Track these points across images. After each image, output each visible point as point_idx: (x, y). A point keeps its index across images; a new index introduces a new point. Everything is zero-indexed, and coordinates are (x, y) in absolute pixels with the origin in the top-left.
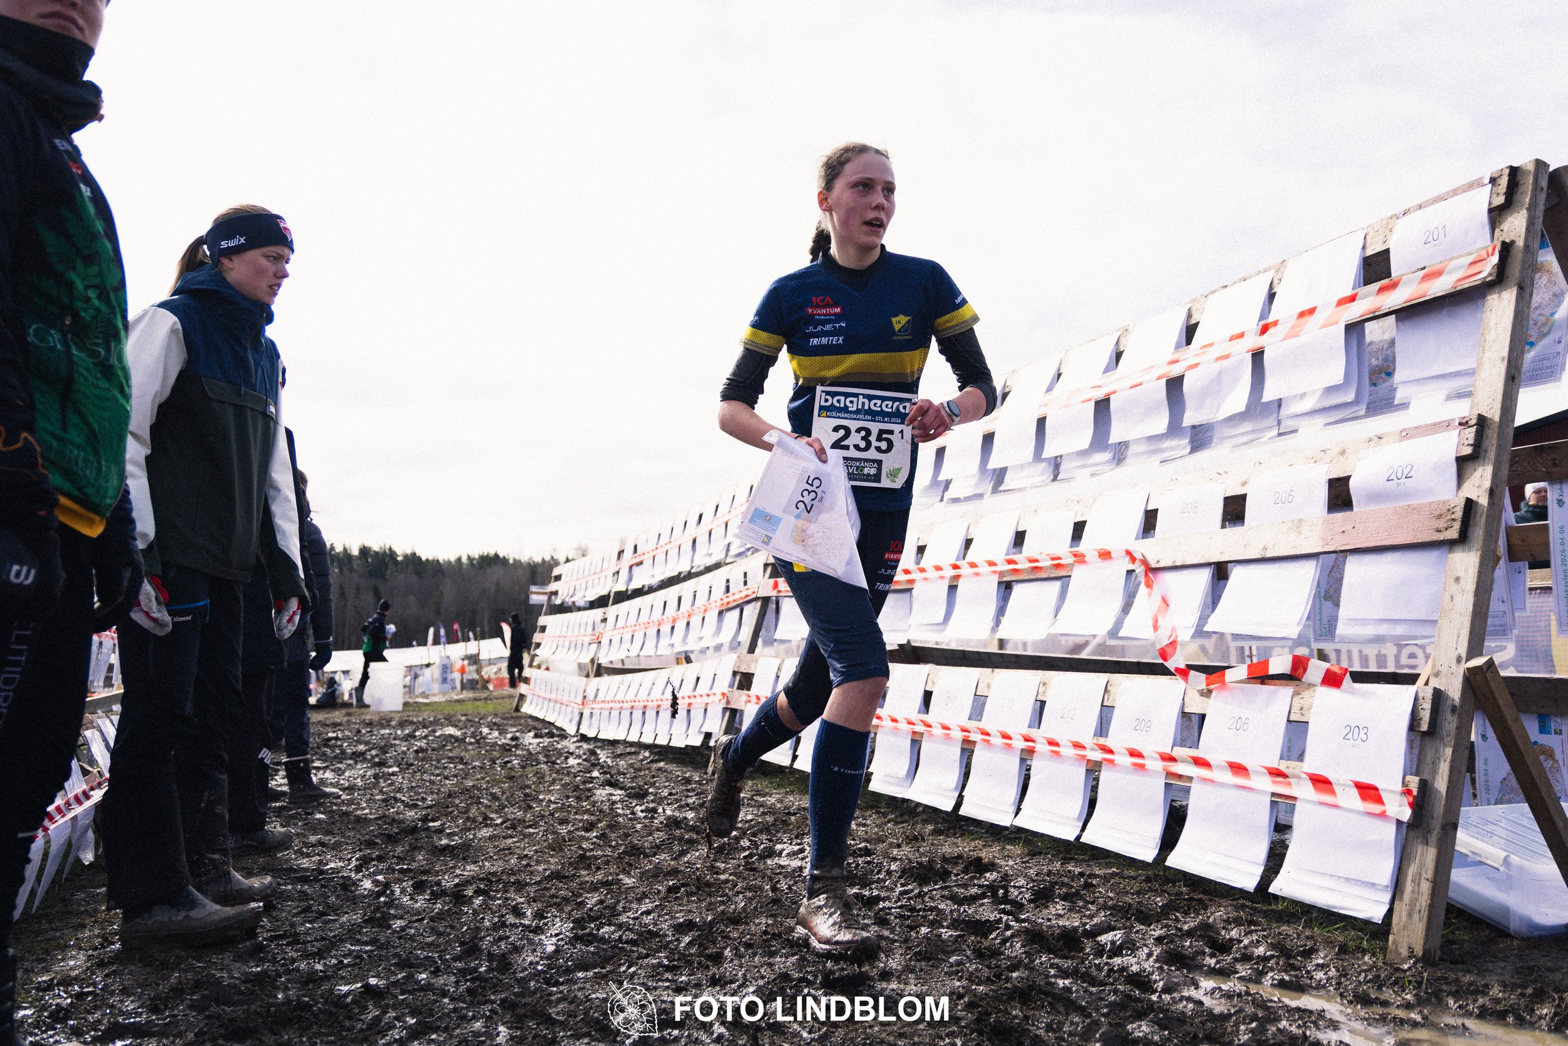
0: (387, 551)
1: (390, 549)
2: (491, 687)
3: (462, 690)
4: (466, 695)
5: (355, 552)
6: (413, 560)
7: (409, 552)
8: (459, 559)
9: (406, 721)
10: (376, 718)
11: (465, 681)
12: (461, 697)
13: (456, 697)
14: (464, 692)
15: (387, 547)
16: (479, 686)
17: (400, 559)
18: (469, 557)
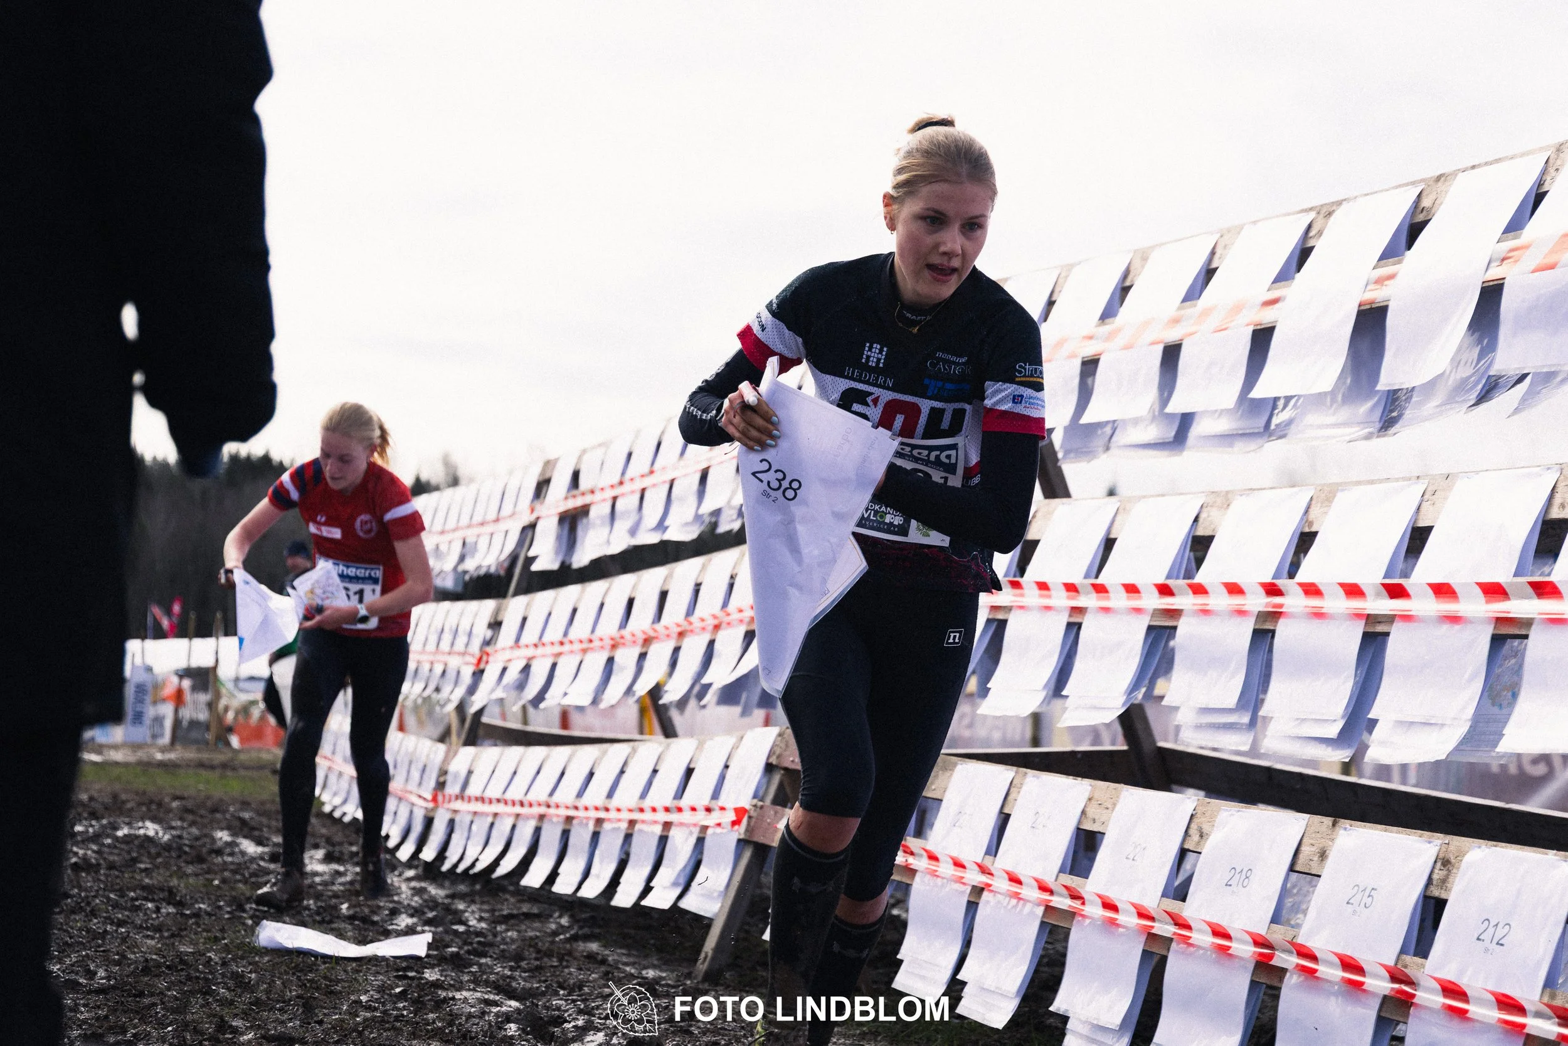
2: (235, 741)
3: (175, 743)
4: (183, 753)
11: (182, 723)
12: (172, 756)
13: (159, 756)
14: (178, 747)
16: (210, 736)
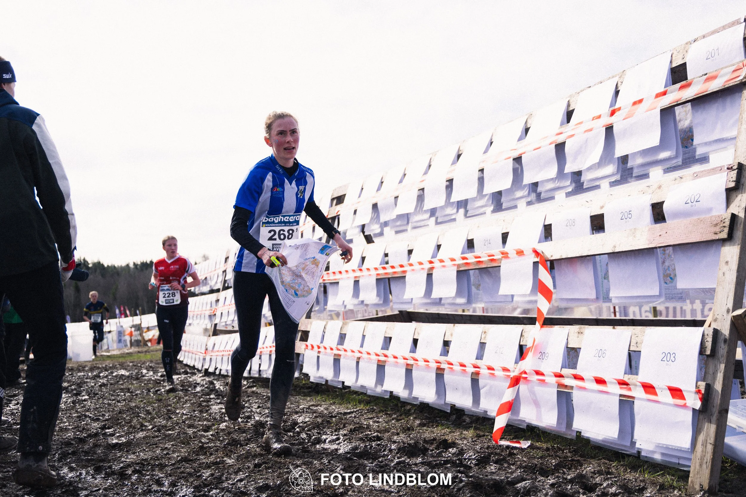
0: (82, 261)
1: (84, 260)
2: (149, 344)
3: (131, 347)
4: (134, 350)
6: (98, 266)
7: (96, 261)
8: (128, 265)
9: (95, 367)
10: (75, 366)
11: (133, 341)
12: (131, 351)
13: (127, 351)
14: (133, 348)
15: (82, 258)
16: (142, 344)
17: (90, 266)
18: (134, 263)
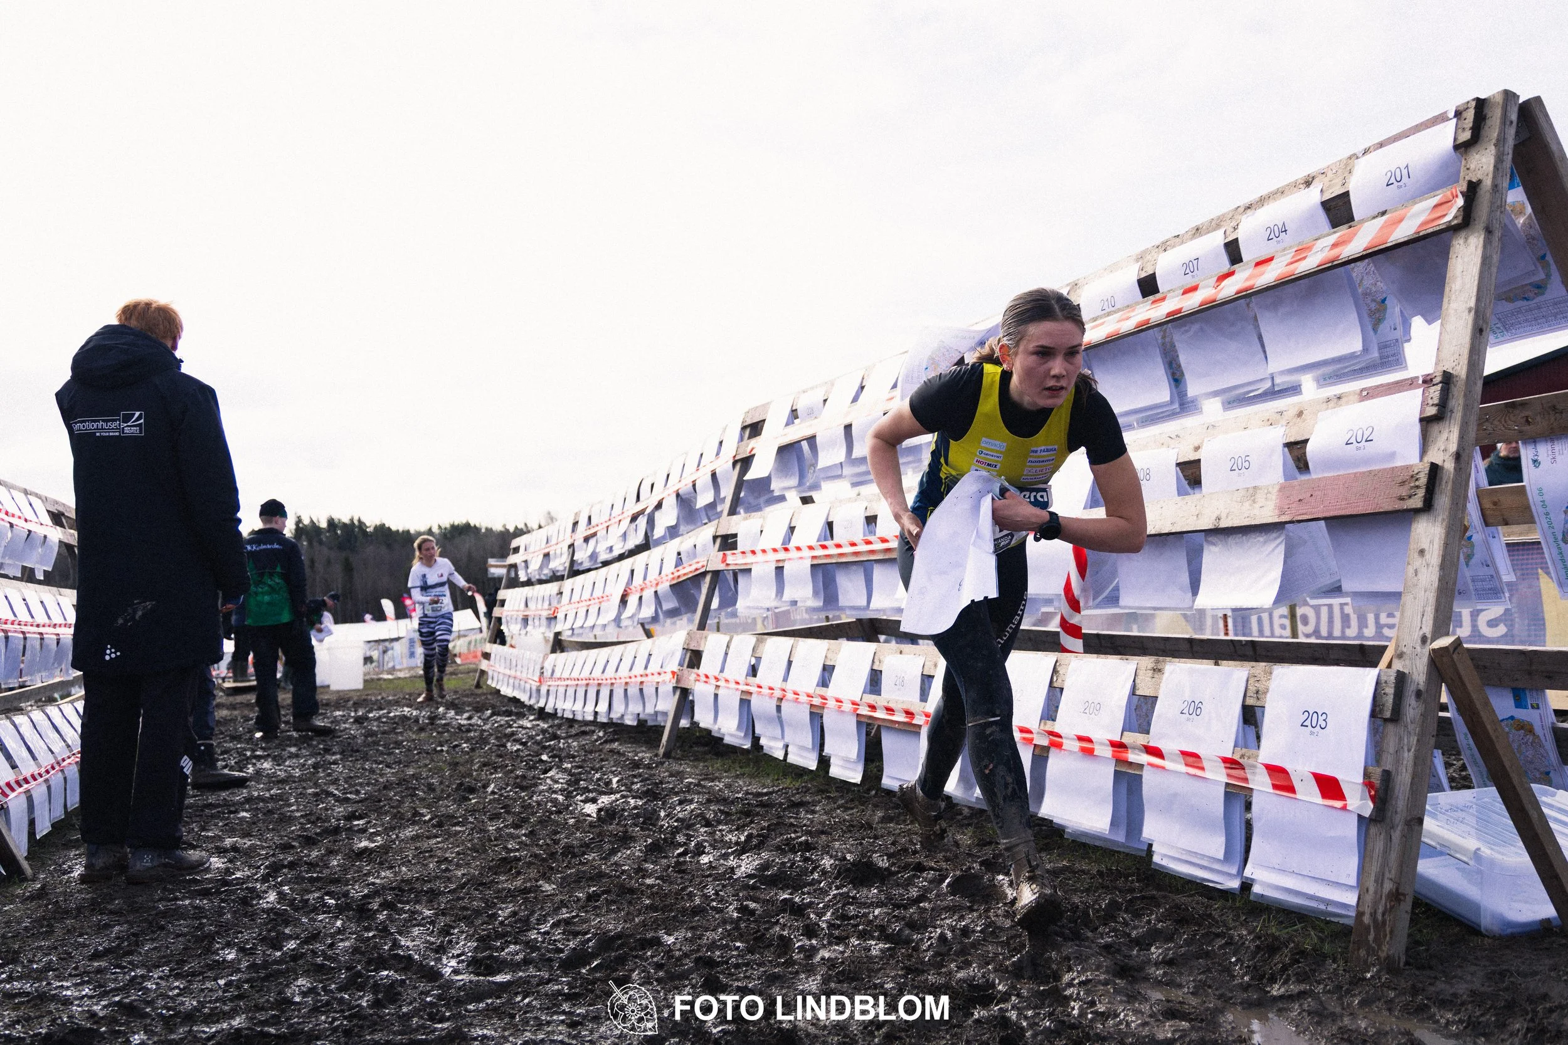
5: (324, 524)
9: (365, 700)
10: (334, 698)
